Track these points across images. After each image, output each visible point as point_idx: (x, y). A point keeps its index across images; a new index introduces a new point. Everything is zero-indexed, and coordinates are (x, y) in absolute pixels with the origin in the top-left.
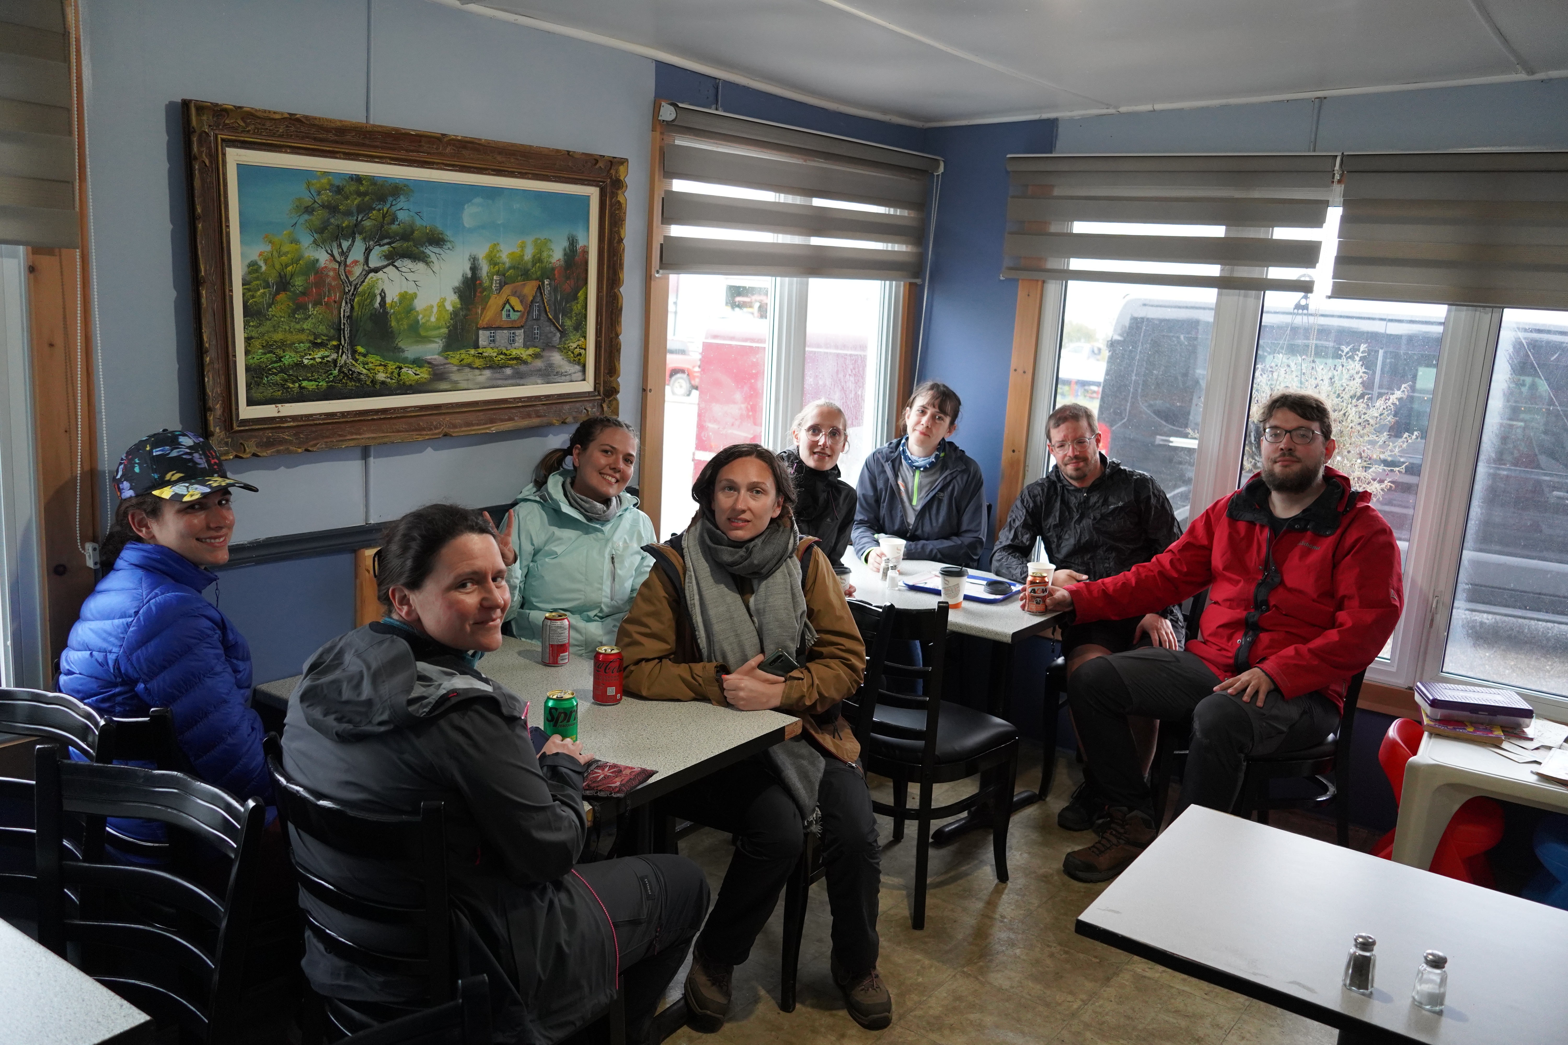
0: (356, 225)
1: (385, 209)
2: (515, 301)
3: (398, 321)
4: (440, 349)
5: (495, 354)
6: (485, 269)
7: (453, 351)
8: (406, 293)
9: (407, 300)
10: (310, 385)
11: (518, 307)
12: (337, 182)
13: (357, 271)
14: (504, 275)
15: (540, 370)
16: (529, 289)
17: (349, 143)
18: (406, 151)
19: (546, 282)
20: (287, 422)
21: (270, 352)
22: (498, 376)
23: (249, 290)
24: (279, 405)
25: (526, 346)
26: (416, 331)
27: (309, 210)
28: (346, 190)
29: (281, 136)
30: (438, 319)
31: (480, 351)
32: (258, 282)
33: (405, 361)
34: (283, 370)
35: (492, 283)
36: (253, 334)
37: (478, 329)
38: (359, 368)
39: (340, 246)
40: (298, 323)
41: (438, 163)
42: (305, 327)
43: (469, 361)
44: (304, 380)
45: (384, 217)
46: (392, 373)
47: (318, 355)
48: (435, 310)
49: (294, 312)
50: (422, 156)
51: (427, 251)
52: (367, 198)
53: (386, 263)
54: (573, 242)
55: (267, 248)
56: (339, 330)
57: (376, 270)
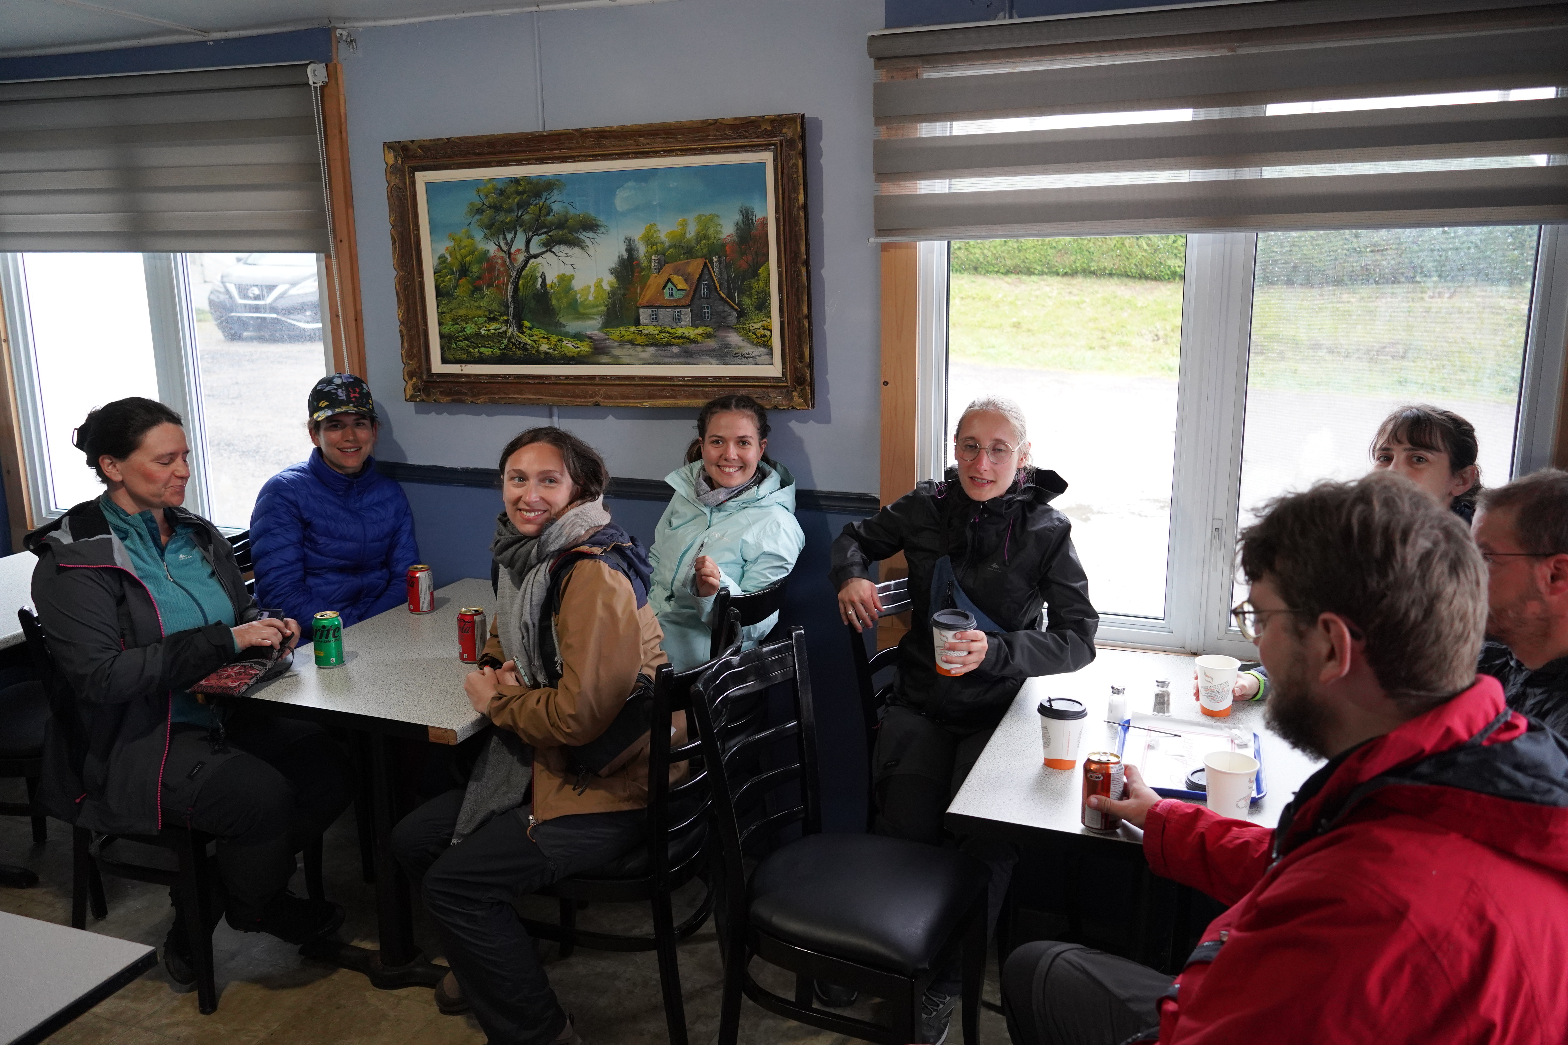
0: (517, 221)
1: (541, 203)
2: (676, 279)
3: (558, 300)
4: (600, 326)
5: (657, 332)
6: (642, 250)
7: (613, 327)
8: (564, 275)
9: (565, 281)
10: (487, 351)
11: (682, 285)
12: (500, 186)
13: (521, 258)
14: (664, 254)
15: (714, 350)
16: (695, 267)
17: (500, 153)
18: (550, 150)
19: (715, 259)
20: (462, 378)
21: (457, 324)
22: (663, 353)
23: (440, 276)
24: (463, 365)
25: (694, 325)
26: (575, 308)
27: (479, 211)
28: (508, 191)
29: (450, 157)
30: (595, 298)
31: (641, 328)
32: (446, 270)
33: (566, 335)
34: (467, 338)
35: (650, 263)
36: (445, 310)
37: (638, 308)
38: (525, 339)
39: (505, 238)
40: (476, 302)
41: (578, 157)
42: (482, 304)
43: (630, 337)
44: (482, 347)
45: (540, 210)
46: (556, 345)
47: (493, 327)
48: (592, 290)
49: (473, 292)
50: (566, 153)
51: (581, 237)
52: (525, 196)
53: (544, 249)
54: (747, 215)
55: (451, 244)
56: (507, 307)
57: (536, 256)
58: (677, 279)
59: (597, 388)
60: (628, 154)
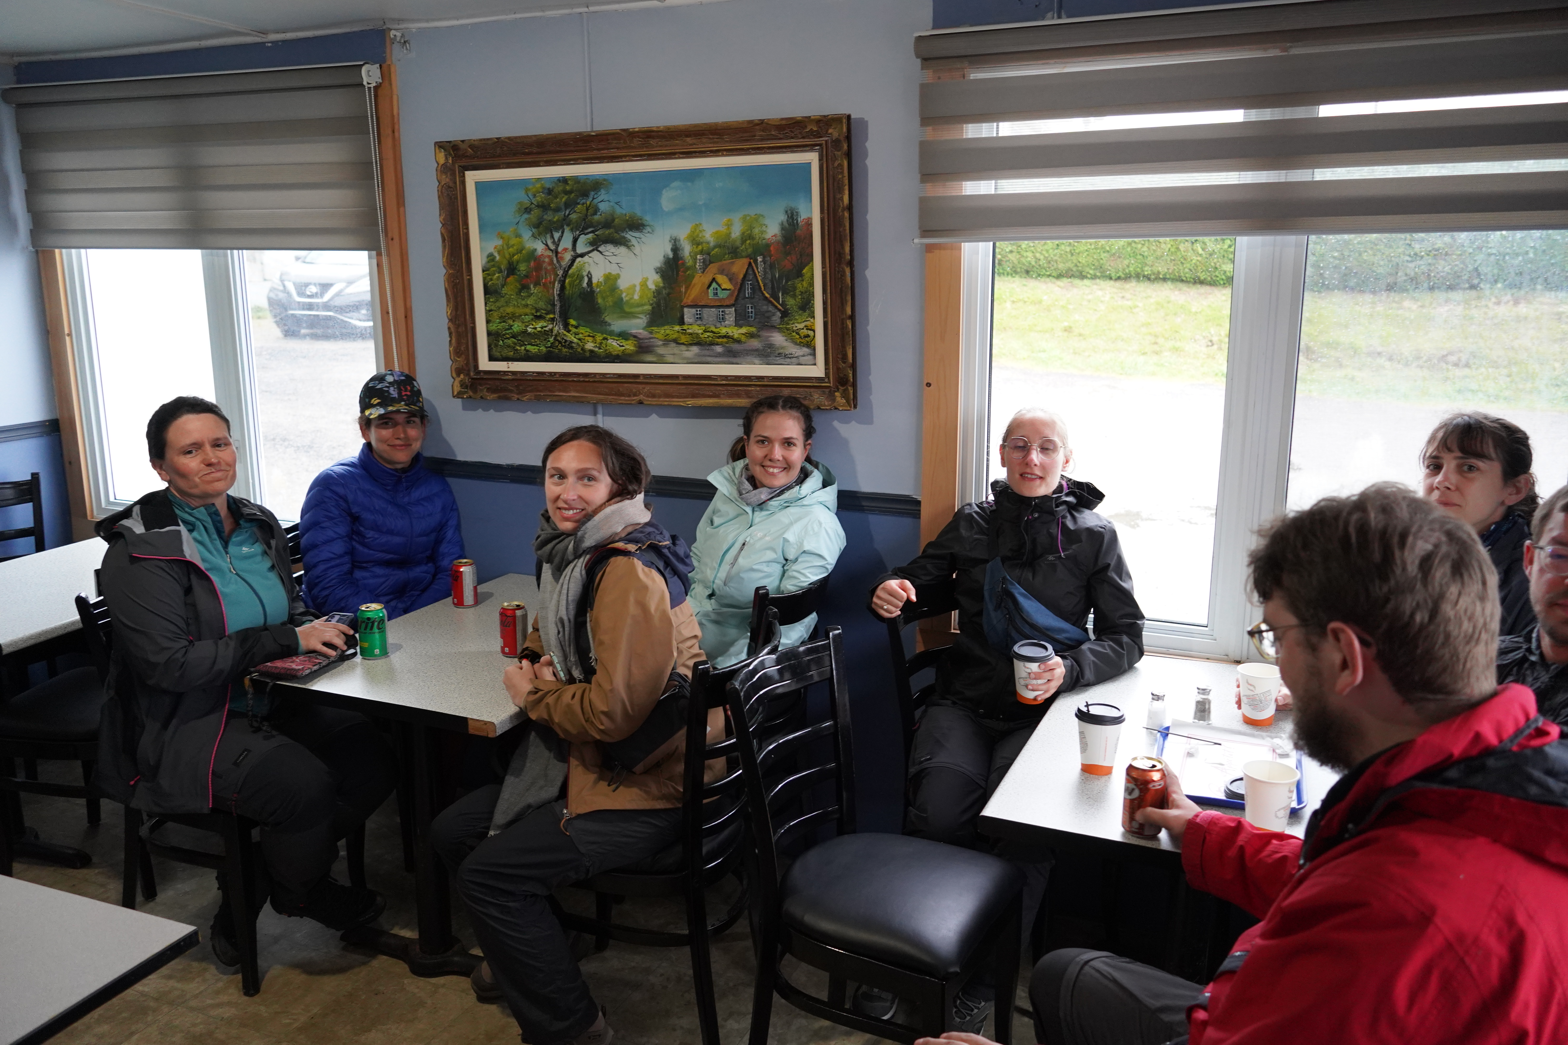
0: (564, 220)
1: (588, 203)
2: (721, 279)
3: (604, 298)
4: (645, 325)
5: (701, 331)
6: (687, 250)
7: (658, 326)
8: (610, 273)
9: (611, 280)
10: (533, 349)
11: (726, 285)
12: (548, 185)
13: (568, 257)
14: (709, 254)
15: (757, 350)
16: (739, 267)
17: (550, 152)
18: (598, 150)
19: (760, 259)
20: (508, 375)
21: (504, 322)
22: (707, 353)
23: (489, 275)
24: (510, 363)
25: (738, 325)
26: (621, 307)
27: (528, 210)
28: (556, 190)
29: (499, 156)
30: (641, 297)
31: (685, 327)
32: (494, 269)
33: (611, 333)
34: (514, 336)
35: (695, 263)
36: (493, 308)
37: (683, 307)
38: (570, 337)
39: (552, 237)
40: (523, 300)
41: (625, 156)
42: (529, 302)
43: (675, 336)
44: (529, 344)
45: (587, 209)
46: (601, 343)
47: (539, 325)
48: (638, 288)
49: (520, 291)
50: (614, 152)
51: (628, 236)
52: (573, 195)
53: (591, 248)
54: (792, 215)
55: (499, 242)
56: (554, 305)
57: (582, 255)
58: (723, 280)
59: (641, 386)
60: (674, 154)
